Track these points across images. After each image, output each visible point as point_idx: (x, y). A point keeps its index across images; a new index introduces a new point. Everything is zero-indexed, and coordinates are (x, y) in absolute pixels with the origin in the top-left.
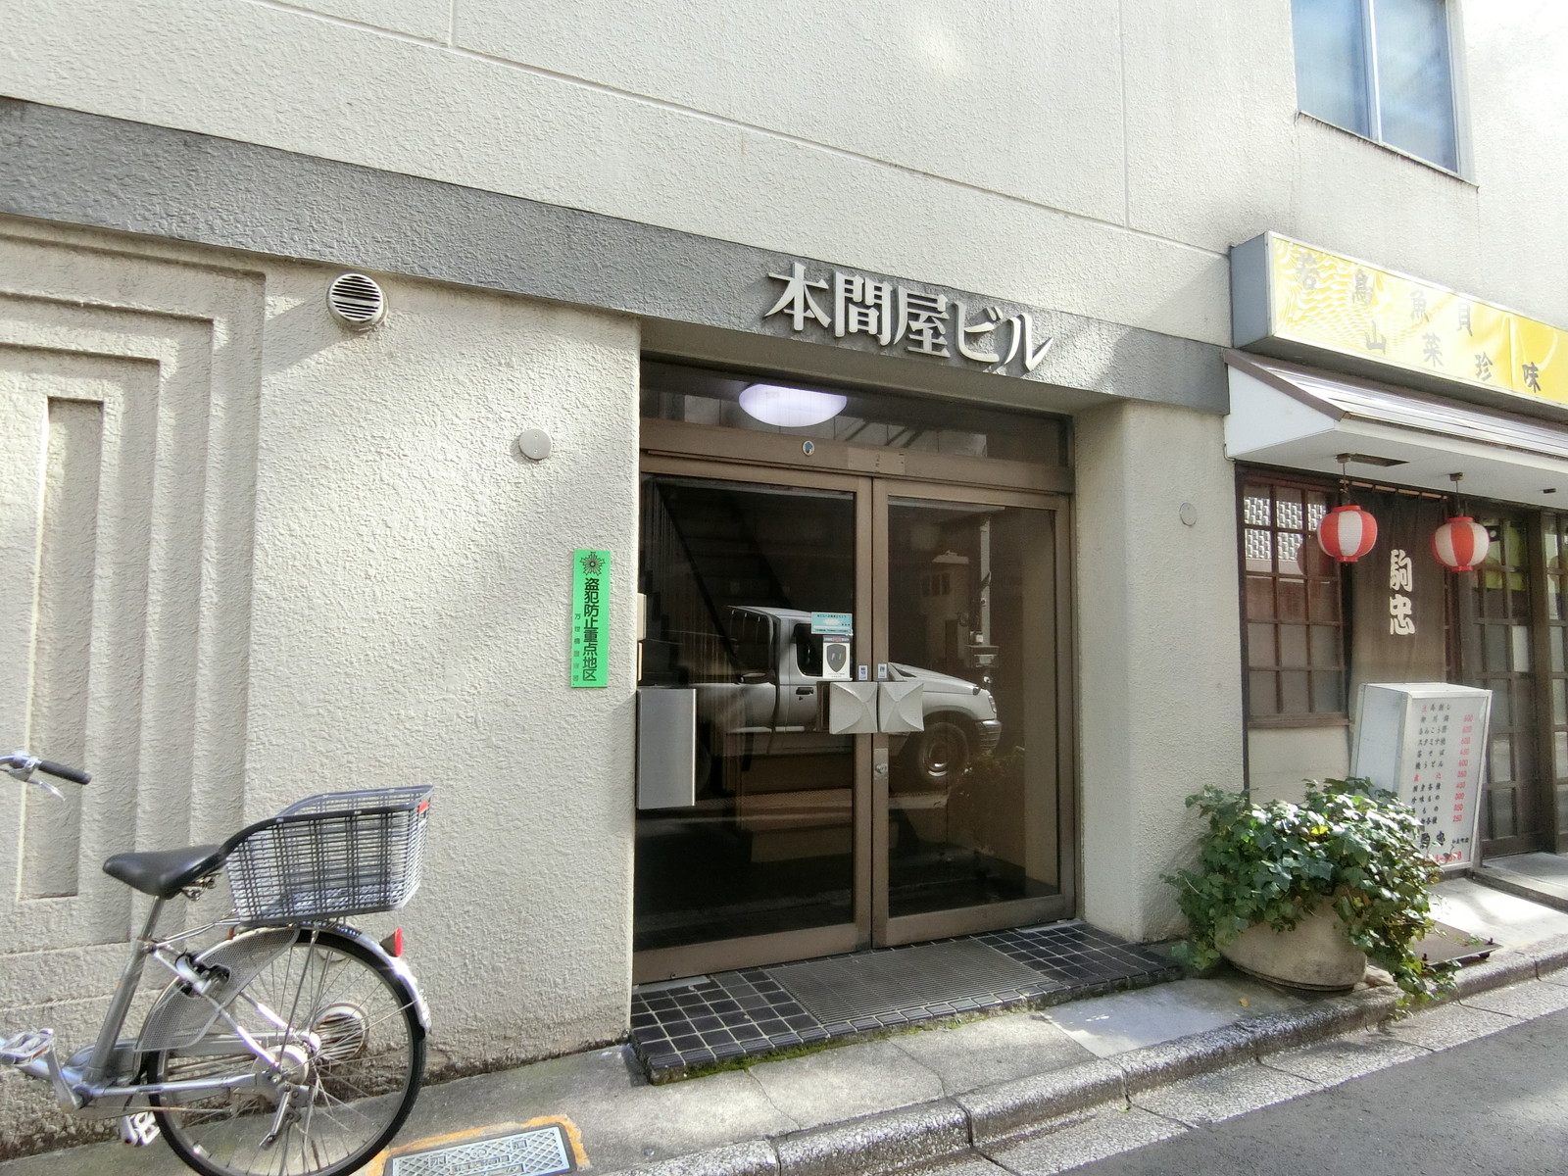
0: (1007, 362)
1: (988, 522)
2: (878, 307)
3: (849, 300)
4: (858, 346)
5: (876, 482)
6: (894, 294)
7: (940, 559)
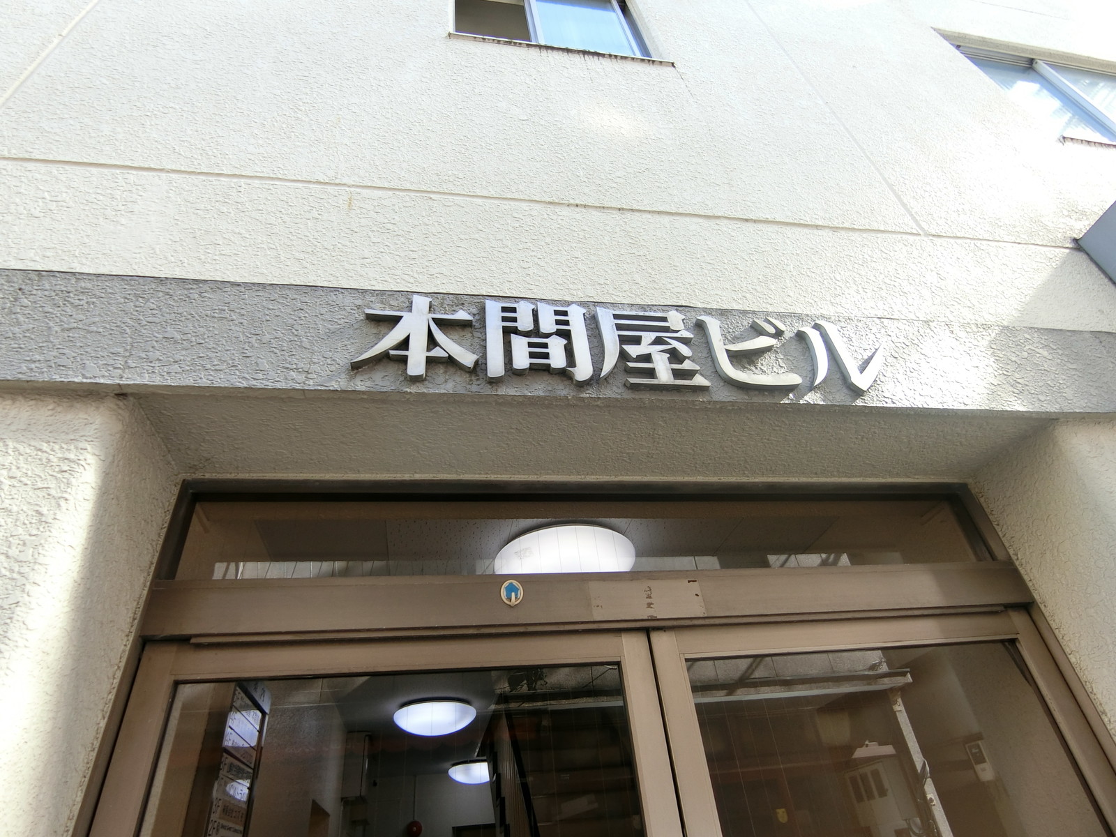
0: (818, 381)
1: (900, 700)
2: (566, 335)
3: (508, 332)
4: (538, 388)
5: (655, 637)
6: (592, 324)
7: (860, 753)
